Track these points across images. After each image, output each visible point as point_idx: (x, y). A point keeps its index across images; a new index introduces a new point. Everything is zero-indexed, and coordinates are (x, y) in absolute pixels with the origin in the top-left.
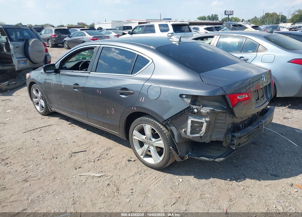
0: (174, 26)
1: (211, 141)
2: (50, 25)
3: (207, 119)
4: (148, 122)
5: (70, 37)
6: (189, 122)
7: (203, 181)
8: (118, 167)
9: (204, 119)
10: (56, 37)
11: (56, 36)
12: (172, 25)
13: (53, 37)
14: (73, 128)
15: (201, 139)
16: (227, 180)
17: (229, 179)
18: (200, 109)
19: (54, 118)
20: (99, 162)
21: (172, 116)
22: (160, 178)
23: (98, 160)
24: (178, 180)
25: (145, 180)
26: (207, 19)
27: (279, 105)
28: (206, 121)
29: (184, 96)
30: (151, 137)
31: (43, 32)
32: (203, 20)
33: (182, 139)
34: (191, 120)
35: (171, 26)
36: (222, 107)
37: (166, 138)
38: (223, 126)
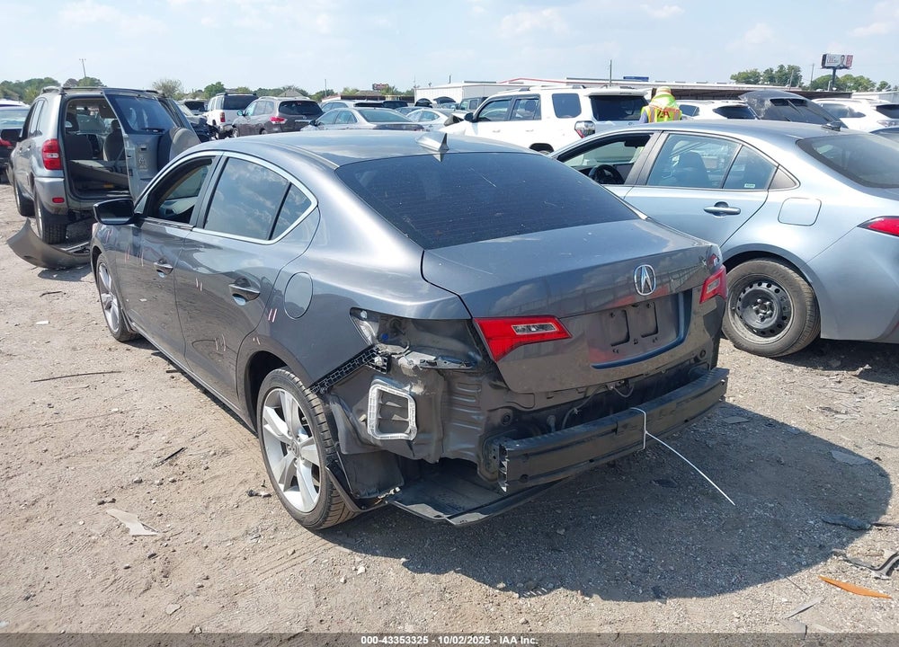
0: (596, 100)
1: (441, 459)
2: (297, 90)
3: (418, 390)
4: (288, 384)
5: (316, 126)
6: (373, 393)
7: (425, 579)
8: (212, 507)
9: (407, 388)
10: (283, 122)
11: (283, 120)
12: (590, 97)
13: (274, 122)
14: (172, 382)
15: (411, 449)
16: (495, 587)
17: (502, 585)
18: (399, 358)
19: (143, 350)
20: (173, 487)
21: (330, 374)
22: (306, 556)
23: (174, 481)
24: (353, 568)
25: (260, 556)
26: (764, 80)
27: (834, 365)
28: (415, 397)
29: (363, 315)
30: (300, 431)
31: (250, 109)
32: (748, 83)
33: (362, 443)
34: (380, 391)
35: (589, 100)
36: (469, 357)
37: (323, 436)
38: (475, 414)
